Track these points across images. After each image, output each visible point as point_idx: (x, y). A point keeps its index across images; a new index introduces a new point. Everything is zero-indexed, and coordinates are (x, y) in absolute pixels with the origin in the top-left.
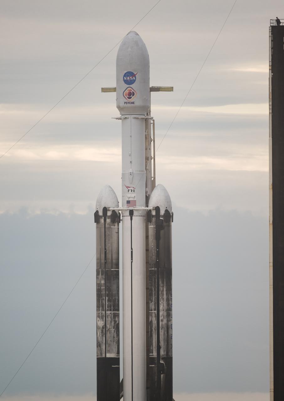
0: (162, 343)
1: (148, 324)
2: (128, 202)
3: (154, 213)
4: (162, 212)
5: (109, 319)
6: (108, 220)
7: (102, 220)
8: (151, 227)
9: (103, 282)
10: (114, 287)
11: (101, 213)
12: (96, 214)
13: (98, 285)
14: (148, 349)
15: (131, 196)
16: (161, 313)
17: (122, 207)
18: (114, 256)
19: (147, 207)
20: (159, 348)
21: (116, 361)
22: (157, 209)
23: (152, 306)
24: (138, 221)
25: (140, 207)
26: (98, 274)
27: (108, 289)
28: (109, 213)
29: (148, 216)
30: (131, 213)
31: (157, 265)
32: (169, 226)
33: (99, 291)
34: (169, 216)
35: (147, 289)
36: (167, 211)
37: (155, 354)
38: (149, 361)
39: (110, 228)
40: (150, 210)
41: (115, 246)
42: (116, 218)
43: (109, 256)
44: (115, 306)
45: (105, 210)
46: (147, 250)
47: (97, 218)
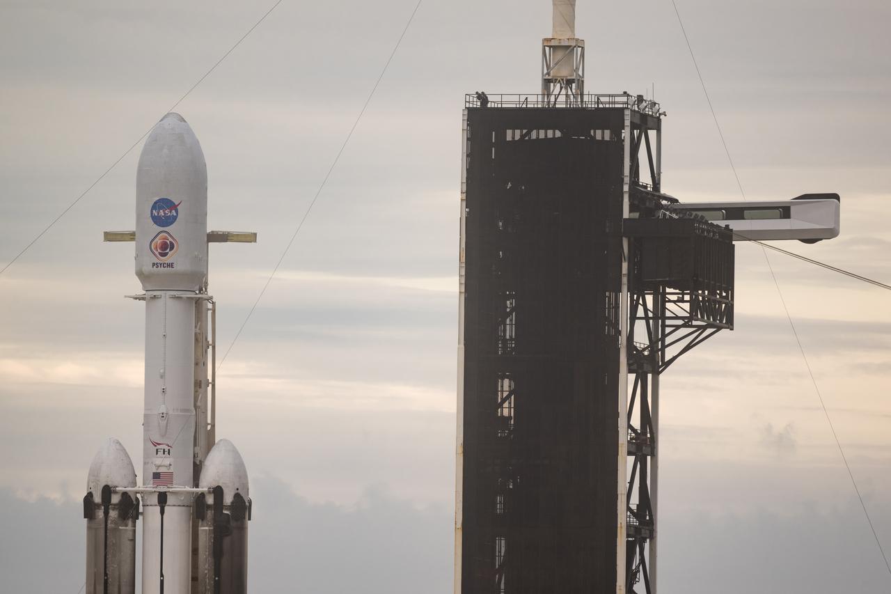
2: (156, 476)
3: (210, 500)
4: (228, 499)
6: (113, 514)
7: (100, 514)
8: (205, 529)
11: (97, 499)
12: (88, 499)
15: (162, 462)
17: (142, 484)
19: (197, 486)
22: (218, 492)
24: (176, 516)
25: (182, 486)
28: (115, 499)
29: (198, 508)
30: (163, 499)
32: (242, 529)
34: (242, 507)
36: (238, 496)
39: (116, 530)
40: (203, 495)
41: (126, 567)
42: (129, 508)
45: (107, 491)
47: (89, 507)
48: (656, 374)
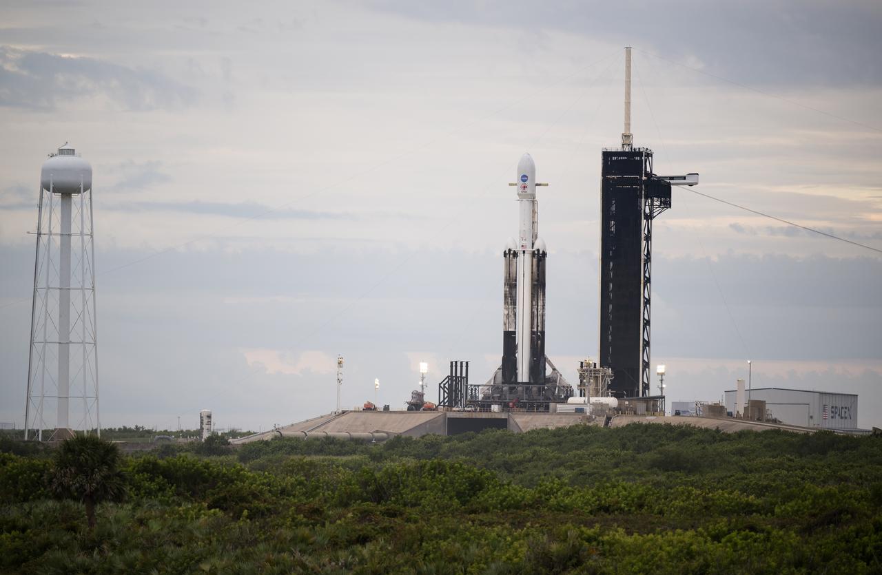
0: (539, 324)
1: (532, 313)
2: (522, 246)
3: (536, 252)
4: (541, 252)
5: (510, 310)
6: (511, 256)
7: (508, 256)
8: (535, 260)
9: (508, 289)
10: (514, 292)
11: (507, 252)
12: (505, 252)
13: (505, 291)
14: (532, 327)
15: (524, 243)
16: (539, 307)
17: (519, 249)
18: (514, 276)
19: (533, 248)
20: (538, 326)
21: (514, 333)
22: (538, 250)
23: (534, 303)
24: (528, 257)
25: (529, 249)
26: (505, 285)
27: (511, 293)
28: (512, 252)
29: (533, 254)
30: (524, 252)
31: (537, 281)
32: (544, 260)
33: (505, 295)
34: (544, 254)
35: (532, 294)
36: (543, 251)
37: (535, 330)
38: (532, 333)
39: (512, 260)
40: (534, 251)
41: (515, 270)
42: (515, 254)
43: (511, 275)
44: (514, 303)
45: (510, 250)
46: (532, 273)
47: (505, 254)
48: (651, 219)
